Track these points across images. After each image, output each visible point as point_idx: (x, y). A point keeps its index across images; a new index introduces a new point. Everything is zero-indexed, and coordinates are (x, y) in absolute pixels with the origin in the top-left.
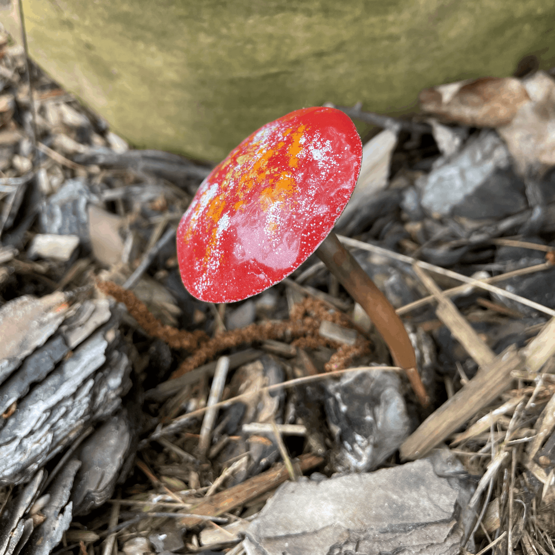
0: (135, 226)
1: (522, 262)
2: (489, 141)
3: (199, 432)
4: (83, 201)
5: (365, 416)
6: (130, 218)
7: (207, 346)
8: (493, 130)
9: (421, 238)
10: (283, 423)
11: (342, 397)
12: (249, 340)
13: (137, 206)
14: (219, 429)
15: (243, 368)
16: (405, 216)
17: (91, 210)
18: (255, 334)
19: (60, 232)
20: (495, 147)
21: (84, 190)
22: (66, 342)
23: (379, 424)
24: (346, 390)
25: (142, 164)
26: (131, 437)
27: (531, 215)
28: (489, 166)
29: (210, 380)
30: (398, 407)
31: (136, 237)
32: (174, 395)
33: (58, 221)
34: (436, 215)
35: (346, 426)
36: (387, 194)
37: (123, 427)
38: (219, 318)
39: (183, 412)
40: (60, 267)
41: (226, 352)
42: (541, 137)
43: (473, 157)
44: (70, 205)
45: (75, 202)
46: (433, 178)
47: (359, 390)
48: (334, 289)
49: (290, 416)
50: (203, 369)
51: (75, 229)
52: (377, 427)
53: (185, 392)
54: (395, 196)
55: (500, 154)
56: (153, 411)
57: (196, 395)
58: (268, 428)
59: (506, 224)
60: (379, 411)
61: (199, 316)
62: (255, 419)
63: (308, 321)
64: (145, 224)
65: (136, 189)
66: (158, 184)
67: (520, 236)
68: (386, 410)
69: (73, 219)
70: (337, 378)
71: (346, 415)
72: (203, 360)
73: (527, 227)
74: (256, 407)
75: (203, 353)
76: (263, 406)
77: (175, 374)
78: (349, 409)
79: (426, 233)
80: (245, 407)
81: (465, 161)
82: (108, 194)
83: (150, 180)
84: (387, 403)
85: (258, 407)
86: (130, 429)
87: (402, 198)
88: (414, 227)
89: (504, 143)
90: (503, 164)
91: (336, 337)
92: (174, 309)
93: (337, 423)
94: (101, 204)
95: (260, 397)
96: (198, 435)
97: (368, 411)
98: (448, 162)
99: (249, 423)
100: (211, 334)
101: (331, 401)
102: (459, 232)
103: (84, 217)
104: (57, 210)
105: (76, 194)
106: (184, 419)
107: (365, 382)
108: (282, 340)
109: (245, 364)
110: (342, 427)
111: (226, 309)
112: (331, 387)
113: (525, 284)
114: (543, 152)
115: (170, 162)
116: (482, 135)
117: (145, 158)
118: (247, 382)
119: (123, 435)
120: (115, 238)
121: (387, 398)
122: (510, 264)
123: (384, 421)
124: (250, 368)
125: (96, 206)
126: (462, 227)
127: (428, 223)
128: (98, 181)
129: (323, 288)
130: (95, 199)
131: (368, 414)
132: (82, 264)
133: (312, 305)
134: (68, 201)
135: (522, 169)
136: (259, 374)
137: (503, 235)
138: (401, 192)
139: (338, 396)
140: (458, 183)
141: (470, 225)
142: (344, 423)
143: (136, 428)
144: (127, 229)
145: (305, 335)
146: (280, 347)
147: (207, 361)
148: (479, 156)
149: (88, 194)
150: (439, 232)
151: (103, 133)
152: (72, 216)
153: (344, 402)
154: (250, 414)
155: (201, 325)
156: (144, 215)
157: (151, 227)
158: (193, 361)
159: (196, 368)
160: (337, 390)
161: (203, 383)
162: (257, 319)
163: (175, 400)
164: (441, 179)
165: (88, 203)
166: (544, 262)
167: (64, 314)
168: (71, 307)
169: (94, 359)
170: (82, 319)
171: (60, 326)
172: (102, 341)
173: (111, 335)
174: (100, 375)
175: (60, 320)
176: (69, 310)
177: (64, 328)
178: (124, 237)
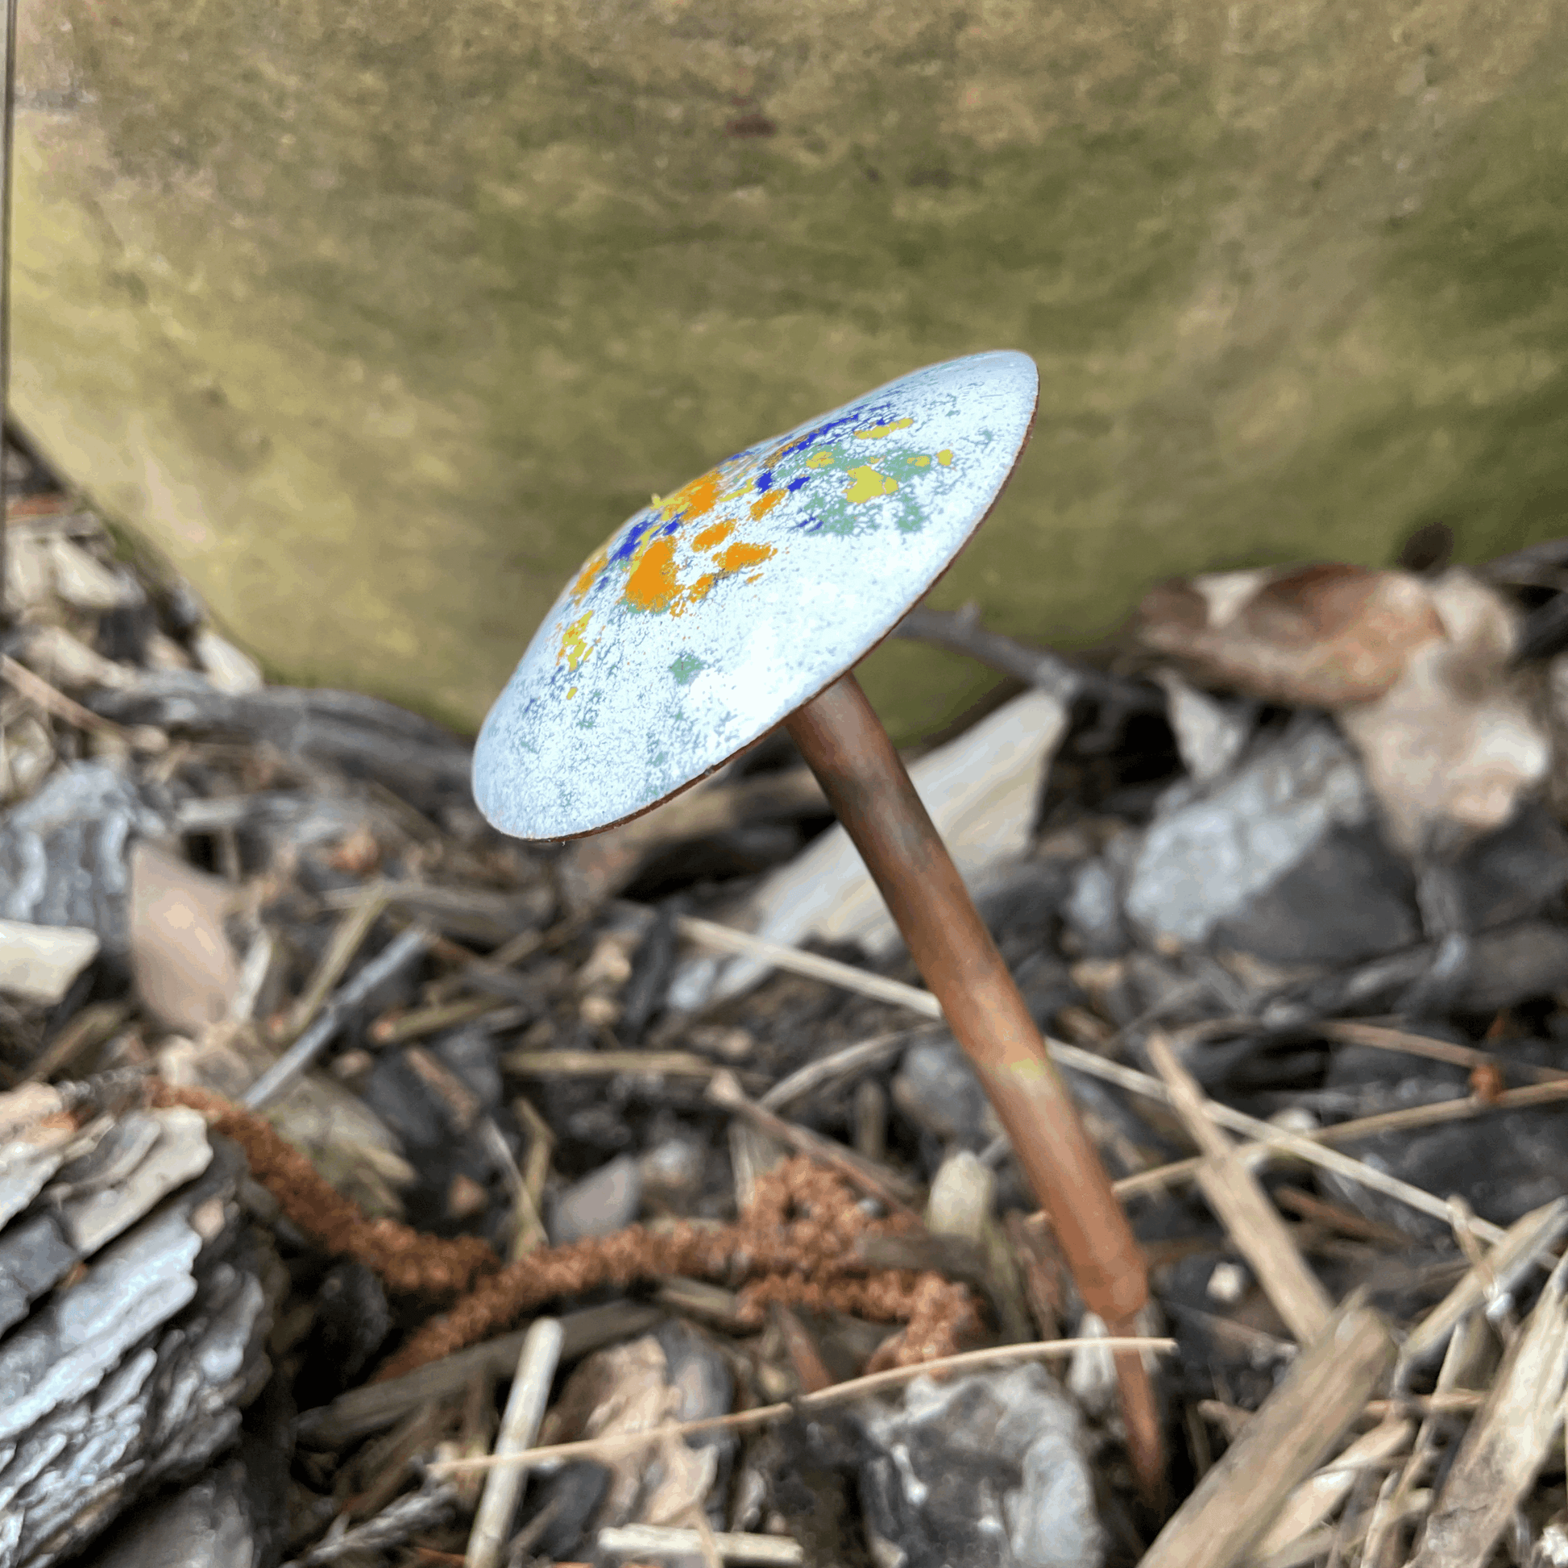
0: (277, 914)
1: (1405, 1091)
2: (1315, 747)
3: (462, 1548)
4: (117, 827)
5: (978, 1516)
6: (262, 890)
7: (496, 1287)
8: (1327, 718)
9: (1119, 1006)
10: (727, 1528)
11: (913, 1458)
12: (620, 1277)
13: (286, 853)
14: (526, 1538)
15: (600, 1358)
16: (1071, 941)
17: (139, 855)
18: (642, 1257)
19: (39, 916)
20: (1330, 765)
21: (122, 795)
22: (65, 1235)
23: (1019, 1542)
24: (925, 1437)
25: (304, 733)
26: (259, 1552)
27: (1433, 959)
28: (1313, 817)
29: (501, 1390)
30: (1073, 1492)
31: (281, 945)
32: (387, 1430)
33: (34, 884)
34: (1166, 942)
35: (922, 1547)
36: (1029, 873)
37: (233, 1519)
38: (526, 1203)
39: (414, 1483)
40: (30, 1021)
41: (551, 1306)
42: (1454, 748)
43: (1268, 788)
44: (75, 836)
45: (92, 830)
46: (1160, 838)
47: (963, 1438)
49: (748, 1510)
50: (480, 1355)
51: (84, 910)
52: (1011, 1551)
53: (422, 1420)
54: (1052, 880)
55: (1343, 786)
56: (318, 1476)
57: (455, 1431)
58: (680, 1542)
59: (1366, 981)
60: (1019, 1505)
61: (465, 1195)
62: (637, 1513)
63: (803, 1230)
64: (307, 907)
65: (283, 805)
66: (350, 794)
67: (1401, 1017)
68: (1038, 1501)
69: (83, 879)
70: (893, 1396)
71: (924, 1513)
72: (480, 1327)
73: (1419, 994)
74: (641, 1478)
75: (481, 1308)
76: (664, 1474)
77: (389, 1366)
78: (932, 1492)
79: (1135, 993)
80: (604, 1477)
81: (1247, 797)
82: (196, 814)
83: (326, 784)
84: (1043, 1478)
85: (648, 1477)
86: (256, 1527)
87: (1068, 889)
88: (1100, 975)
89: (1356, 756)
90: (1353, 812)
92: (394, 1166)
93: (895, 1537)
94: (173, 840)
95: (653, 1452)
96: (457, 1558)
97: (987, 1502)
98: (1202, 795)
99: (620, 1525)
100: (503, 1251)
101: (880, 1468)
102: (1227, 995)
103: (116, 877)
104: (34, 850)
105: (95, 807)
106: (415, 1506)
107: (981, 1415)
108: (718, 1280)
109: (608, 1343)
110: (909, 1550)
111: (548, 1177)
112: (880, 1426)
113: (1414, 1154)
114: (1458, 789)
115: (393, 732)
116: (1296, 728)
117: (319, 713)
118: (615, 1399)
119: (231, 1543)
120: (211, 946)
121: (1043, 1466)
122: (1374, 1096)
123: (1033, 1537)
124: (621, 1358)
125: (155, 843)
126: (1239, 981)
127: (1143, 966)
128: (161, 773)
129: (840, 1133)
130: (153, 824)
131: (989, 1512)
132: (102, 1018)
133: (810, 1184)
134: (69, 825)
135: (1407, 833)
136: (654, 1377)
137: (1355, 1011)
138: (1068, 870)
139: (901, 1454)
140: (1228, 857)
141: (1261, 977)
142: (917, 1536)
143: (273, 1524)
144: (252, 920)
145: (785, 1269)
146: (710, 1300)
147: (491, 1332)
148: (1285, 788)
149: (134, 807)
150: (1173, 993)
151: (183, 634)
152: (80, 871)
153: (920, 1473)
154: (624, 1496)
155: (473, 1223)
156: (307, 880)
157: (330, 918)
158: (447, 1329)
159: (455, 1350)
160: (897, 1436)
161: (478, 1397)
162: (643, 1212)
163: (388, 1445)
164: (1182, 844)
165: (133, 836)
166: (1465, 1095)
167: (61, 1148)
168: (84, 1129)
169: (158, 1289)
170: (119, 1168)
171: (49, 1184)
172: (182, 1235)
173: (212, 1219)
174: (176, 1336)
175: (47, 1168)
176: (76, 1139)
177: (60, 1192)
178: (241, 945)
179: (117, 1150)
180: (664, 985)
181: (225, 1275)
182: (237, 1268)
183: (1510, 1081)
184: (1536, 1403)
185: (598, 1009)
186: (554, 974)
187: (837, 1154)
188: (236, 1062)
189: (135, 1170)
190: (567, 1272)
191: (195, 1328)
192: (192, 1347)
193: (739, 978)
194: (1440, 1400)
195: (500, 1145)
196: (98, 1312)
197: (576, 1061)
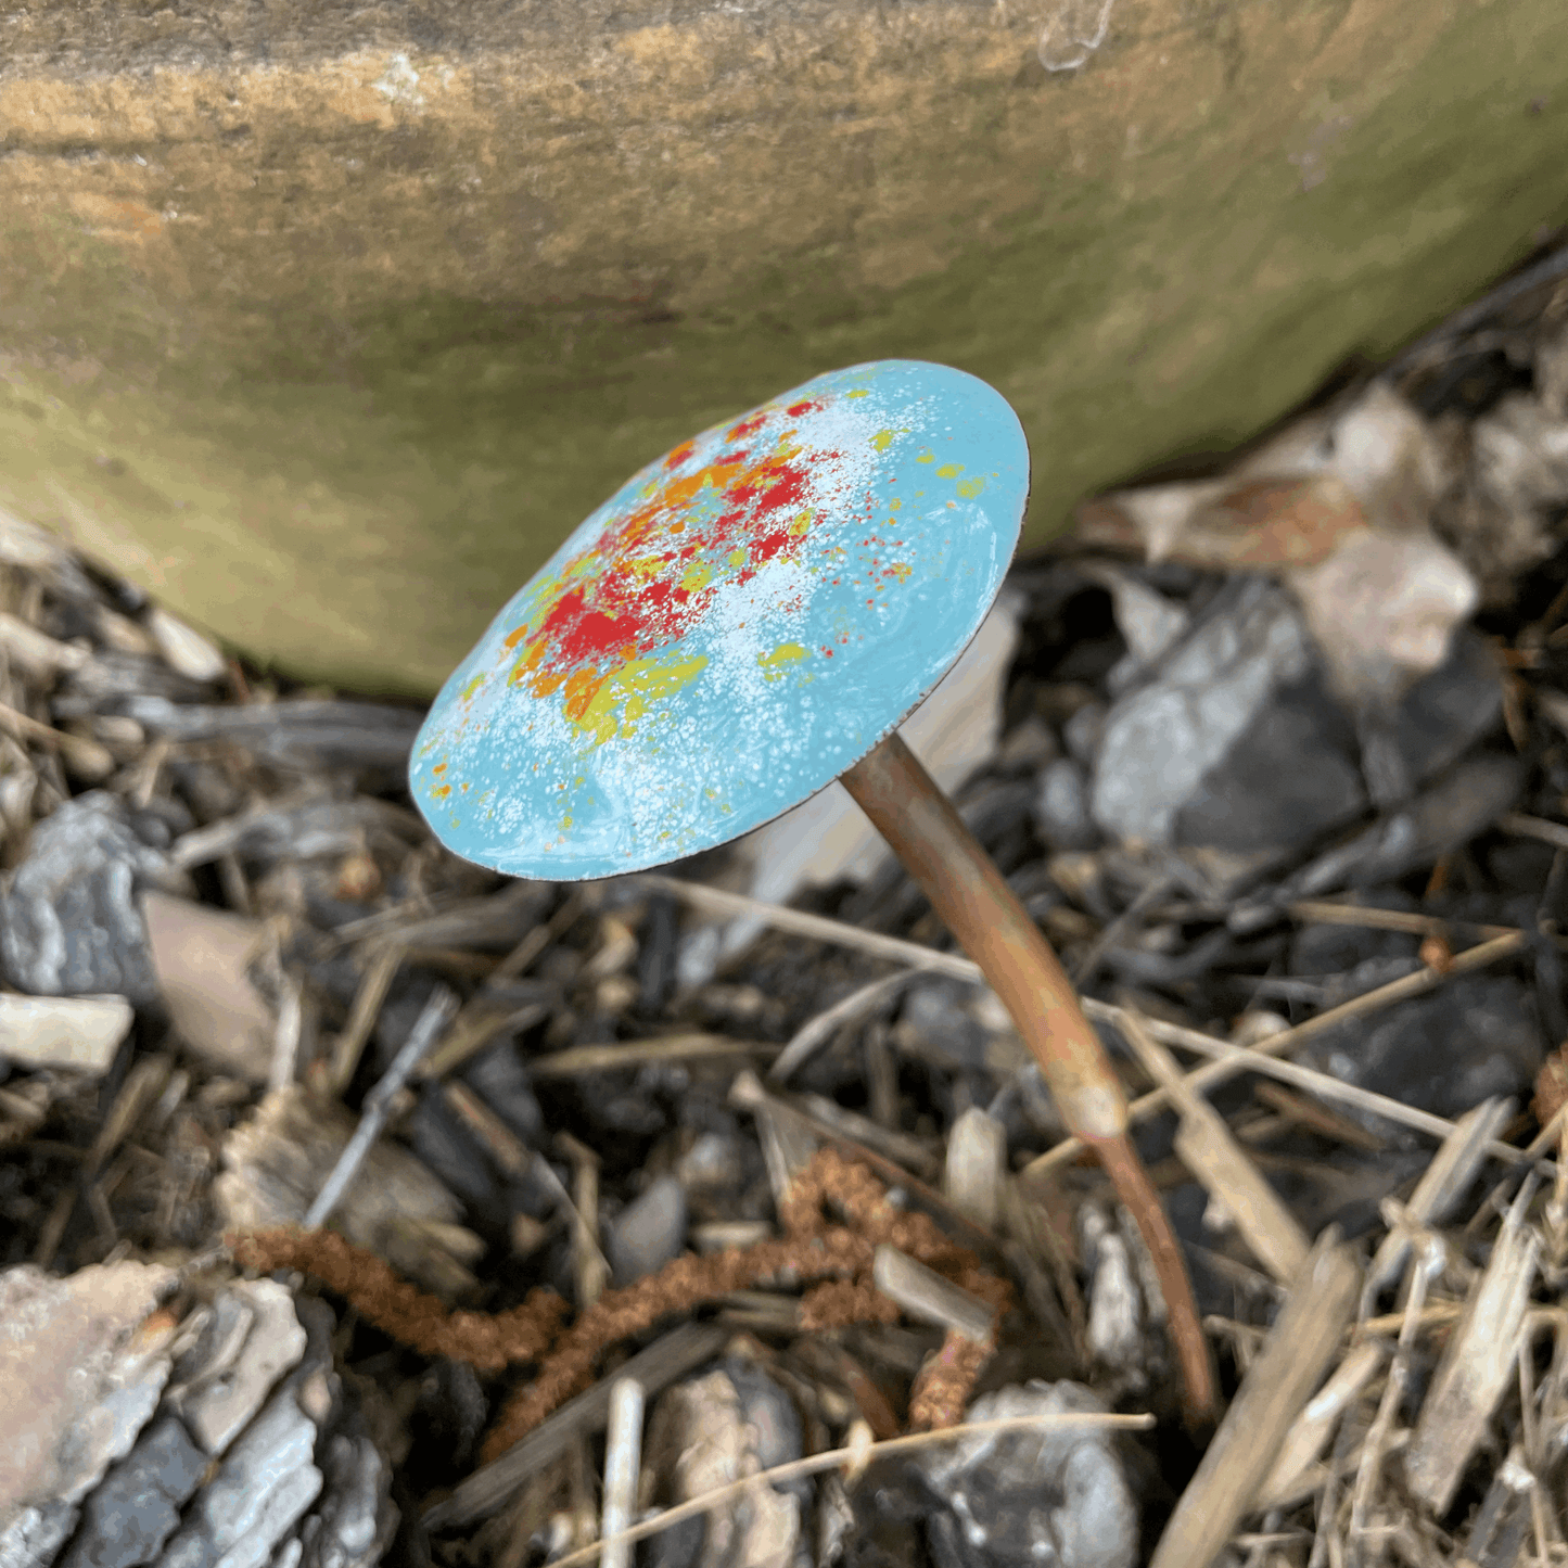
0: (295, 956)
1: (1365, 972)
4: (121, 877)
5: (1031, 1543)
6: (277, 929)
11: (971, 1503)
12: (683, 1306)
15: (677, 1395)
16: (1043, 832)
17: (150, 902)
18: (700, 1285)
19: (67, 991)
20: (1271, 615)
21: (119, 841)
22: (193, 1435)
23: (1067, 1553)
24: (979, 1480)
25: (282, 738)
27: (1383, 840)
28: (1257, 675)
31: (309, 994)
33: (54, 949)
38: (584, 1235)
40: (83, 1093)
43: (1214, 650)
44: (82, 894)
45: (98, 883)
47: (1010, 1476)
48: (885, 1098)
51: (109, 967)
52: (1061, 1562)
55: (1284, 636)
57: (564, 1501)
59: (1323, 872)
60: (1064, 1521)
61: (527, 1233)
62: (735, 1553)
63: (841, 1238)
64: (324, 946)
67: (1355, 894)
68: (1080, 1510)
69: (101, 936)
70: (950, 1447)
71: (986, 1552)
72: (567, 1386)
74: (733, 1518)
76: (753, 1516)
77: (493, 1444)
78: (990, 1534)
80: (700, 1519)
81: (1194, 667)
82: (194, 847)
83: (316, 789)
84: (1082, 1490)
85: (739, 1516)
87: (1036, 792)
88: (1075, 869)
89: (1296, 605)
90: (1294, 667)
91: (926, 1302)
92: (462, 1241)
95: (740, 1498)
97: (1038, 1529)
100: (573, 1300)
101: (944, 1520)
103: (131, 927)
104: (47, 915)
105: (95, 857)
107: (1021, 1450)
109: (681, 1379)
111: (600, 1208)
112: (938, 1477)
113: (1378, 1045)
114: (1394, 626)
117: (292, 723)
118: (698, 1441)
120: (240, 997)
121: (1081, 1478)
122: (1335, 983)
123: (1078, 1542)
124: (697, 1394)
125: (161, 888)
126: (1205, 874)
127: (1114, 860)
129: (852, 1095)
130: (153, 861)
131: (1040, 1538)
132: (149, 1074)
133: (841, 1181)
134: (72, 883)
135: (1347, 679)
136: (727, 1417)
138: (1032, 772)
139: (959, 1501)
140: (1182, 736)
141: (1225, 869)
144: (273, 969)
145: (832, 1278)
147: (572, 1393)
148: (1229, 645)
149: (132, 852)
151: (134, 612)
152: (96, 930)
153: (979, 1516)
154: (720, 1539)
156: (319, 916)
158: (537, 1396)
159: (549, 1413)
160: (954, 1483)
161: (579, 1465)
164: (1139, 735)
165: (139, 884)
166: (1416, 969)
167: (167, 1348)
168: (183, 1326)
169: (288, 1481)
170: (224, 1358)
171: (165, 1390)
172: (296, 1425)
173: (319, 1397)
174: (314, 1521)
175: (160, 1373)
176: (178, 1336)
177: (178, 1393)
178: (269, 996)
179: (217, 1336)
180: (671, 961)
181: (342, 1447)
182: (350, 1437)
183: (1457, 945)
184: (1496, 1339)
185: (614, 994)
186: (566, 965)
187: (856, 1126)
188: (295, 1152)
189: (237, 1359)
190: (636, 1314)
191: (328, 1509)
192: (329, 1527)
193: (740, 937)
194: (1411, 1316)
195: (551, 1179)
196: (240, 1509)
197: (603, 1056)
